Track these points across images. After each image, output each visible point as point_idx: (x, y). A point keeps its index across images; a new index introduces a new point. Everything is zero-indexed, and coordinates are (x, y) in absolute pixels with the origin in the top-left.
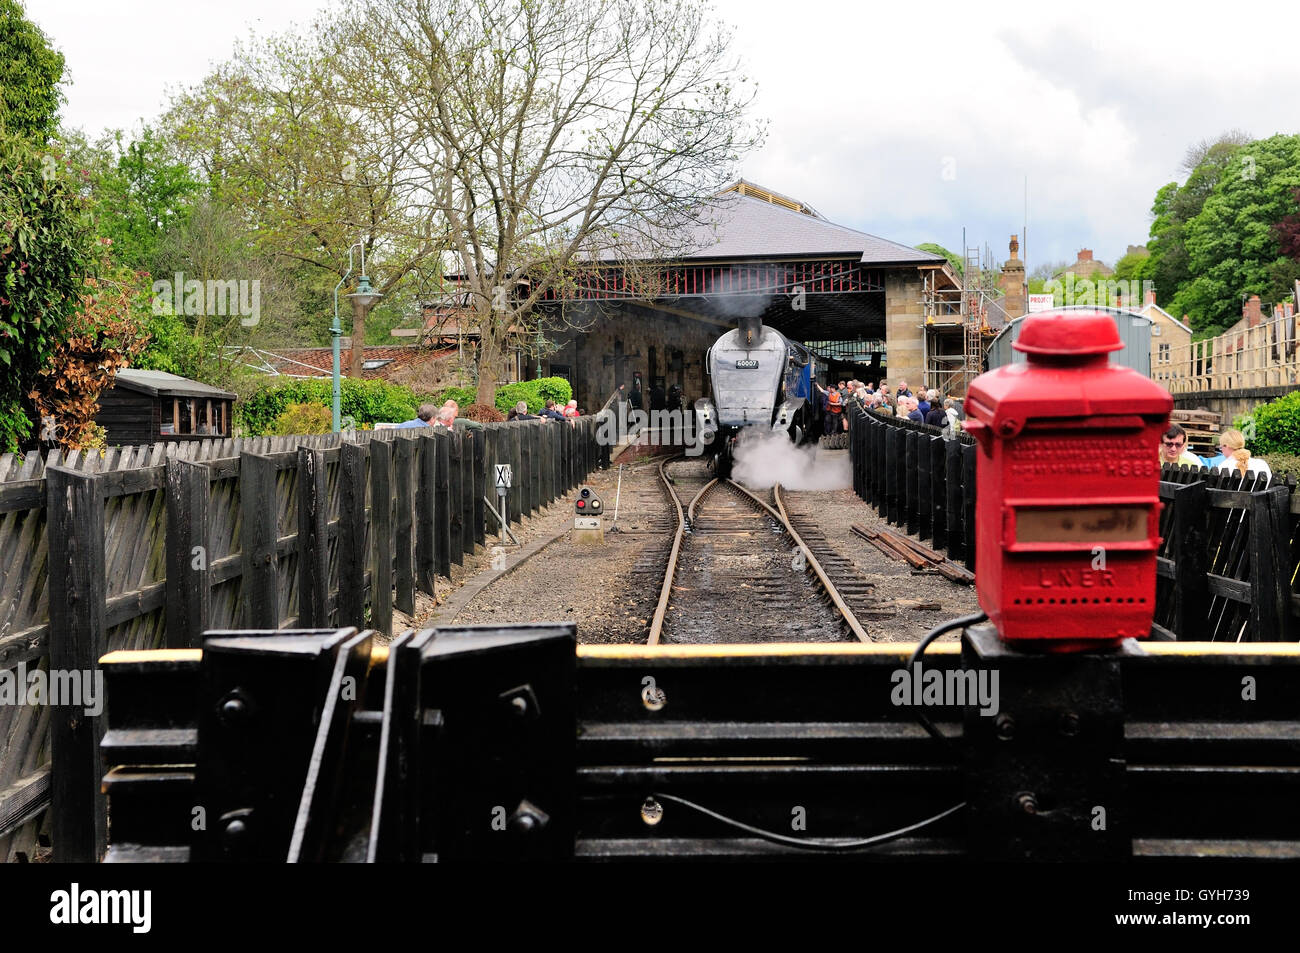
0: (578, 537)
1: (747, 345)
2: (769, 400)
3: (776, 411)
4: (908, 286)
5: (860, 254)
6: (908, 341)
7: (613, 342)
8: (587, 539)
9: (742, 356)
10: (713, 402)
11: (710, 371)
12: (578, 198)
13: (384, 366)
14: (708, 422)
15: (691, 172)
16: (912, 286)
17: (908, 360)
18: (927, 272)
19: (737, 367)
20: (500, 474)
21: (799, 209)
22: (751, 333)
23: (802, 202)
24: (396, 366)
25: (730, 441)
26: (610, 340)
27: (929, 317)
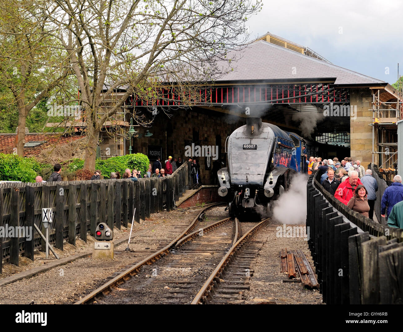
0: (96, 254)
1: (251, 134)
2: (263, 169)
3: (266, 176)
4: (364, 99)
5: (334, 79)
6: (364, 133)
7: (191, 132)
8: (102, 256)
9: (248, 141)
10: (228, 171)
11: (227, 151)
12: (139, 43)
13: (39, 145)
14: (224, 182)
15: (223, 28)
16: (367, 99)
17: (364, 145)
18: (375, 91)
19: (244, 149)
20: (45, 214)
21: (303, 51)
22: (254, 127)
23: (306, 47)
24: (47, 146)
25: (237, 194)
26: (190, 130)
27: (376, 119)
